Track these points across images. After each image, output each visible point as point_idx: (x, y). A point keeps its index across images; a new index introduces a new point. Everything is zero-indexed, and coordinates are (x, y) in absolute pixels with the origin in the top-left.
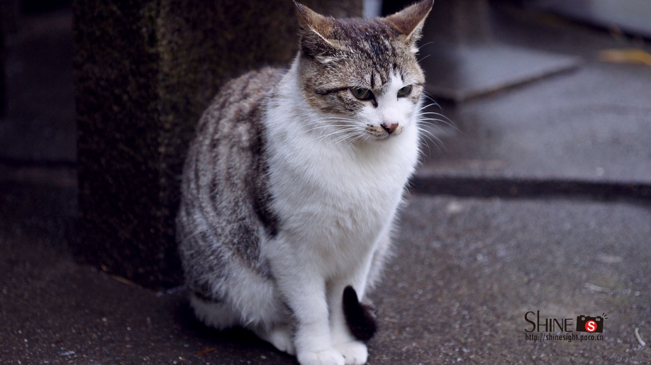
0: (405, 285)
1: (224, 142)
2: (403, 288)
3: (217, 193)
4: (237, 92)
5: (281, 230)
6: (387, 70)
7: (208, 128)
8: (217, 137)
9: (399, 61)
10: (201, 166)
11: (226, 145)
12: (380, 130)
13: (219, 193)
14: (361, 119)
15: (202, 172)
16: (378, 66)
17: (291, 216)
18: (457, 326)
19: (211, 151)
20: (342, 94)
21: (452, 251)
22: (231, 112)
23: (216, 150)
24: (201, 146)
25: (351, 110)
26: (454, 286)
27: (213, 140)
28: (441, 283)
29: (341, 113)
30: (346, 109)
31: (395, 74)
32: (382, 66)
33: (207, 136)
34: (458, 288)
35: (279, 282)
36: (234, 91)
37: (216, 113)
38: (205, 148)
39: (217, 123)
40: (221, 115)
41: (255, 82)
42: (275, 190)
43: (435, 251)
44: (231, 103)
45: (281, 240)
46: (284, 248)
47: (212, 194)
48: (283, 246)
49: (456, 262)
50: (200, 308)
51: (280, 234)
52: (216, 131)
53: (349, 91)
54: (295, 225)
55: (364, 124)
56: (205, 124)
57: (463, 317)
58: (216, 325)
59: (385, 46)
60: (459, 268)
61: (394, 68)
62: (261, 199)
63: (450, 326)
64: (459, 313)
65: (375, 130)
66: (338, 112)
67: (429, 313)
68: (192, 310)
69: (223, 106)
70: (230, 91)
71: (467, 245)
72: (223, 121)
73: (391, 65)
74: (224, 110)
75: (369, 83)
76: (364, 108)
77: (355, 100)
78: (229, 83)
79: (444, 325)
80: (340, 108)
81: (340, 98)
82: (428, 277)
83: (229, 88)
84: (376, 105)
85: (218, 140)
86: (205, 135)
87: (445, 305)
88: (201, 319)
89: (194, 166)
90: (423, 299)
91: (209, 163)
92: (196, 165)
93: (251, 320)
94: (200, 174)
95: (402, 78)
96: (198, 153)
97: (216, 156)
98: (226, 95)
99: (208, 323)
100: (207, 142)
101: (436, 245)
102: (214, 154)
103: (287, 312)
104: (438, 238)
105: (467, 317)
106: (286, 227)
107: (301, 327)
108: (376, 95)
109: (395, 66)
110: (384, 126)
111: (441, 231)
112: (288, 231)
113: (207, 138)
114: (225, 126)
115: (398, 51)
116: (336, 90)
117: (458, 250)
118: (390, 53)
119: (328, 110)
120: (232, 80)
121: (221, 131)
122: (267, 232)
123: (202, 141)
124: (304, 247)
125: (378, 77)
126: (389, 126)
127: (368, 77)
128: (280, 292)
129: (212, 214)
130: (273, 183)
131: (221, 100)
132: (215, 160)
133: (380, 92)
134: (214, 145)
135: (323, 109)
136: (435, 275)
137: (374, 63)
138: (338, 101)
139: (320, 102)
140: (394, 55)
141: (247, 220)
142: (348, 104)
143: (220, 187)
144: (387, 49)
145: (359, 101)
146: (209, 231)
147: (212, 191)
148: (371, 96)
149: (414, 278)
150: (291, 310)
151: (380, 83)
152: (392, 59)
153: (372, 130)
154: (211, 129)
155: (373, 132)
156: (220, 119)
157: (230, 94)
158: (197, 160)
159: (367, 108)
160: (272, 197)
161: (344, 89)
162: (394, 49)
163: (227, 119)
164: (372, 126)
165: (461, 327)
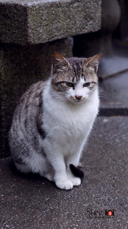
0: (91, 152)
1: (30, 106)
2: (90, 153)
3: (27, 125)
4: (36, 88)
5: (46, 137)
6: (79, 77)
7: (24, 101)
8: (28, 104)
9: (84, 73)
10: (22, 115)
11: (31, 107)
12: (75, 98)
13: (28, 124)
14: (68, 94)
15: (22, 117)
16: (77, 75)
17: (50, 131)
18: (111, 168)
19: (25, 109)
20: (62, 84)
21: (106, 138)
22: (33, 95)
23: (27, 109)
24: (22, 107)
25: (65, 90)
26: (109, 152)
27: (26, 105)
28: (104, 151)
29: (62, 91)
30: (63, 90)
31: (82, 78)
32: (78, 75)
33: (24, 104)
34: (110, 153)
35: (47, 156)
36: (34, 88)
37: (28, 96)
38: (23, 108)
39: (28, 99)
40: (29, 96)
41: (43, 84)
42: (44, 120)
43: (100, 138)
44: (33, 92)
45: (46, 140)
46: (48, 144)
47: (25, 125)
48: (47, 143)
49: (108, 142)
50: (19, 166)
51: (46, 138)
52: (27, 102)
53: (65, 83)
54: (51, 135)
55: (69, 96)
56: (23, 100)
57: (113, 164)
58: (24, 172)
59: (80, 68)
60: (110, 144)
61: (82, 76)
62: (39, 124)
63: (109, 168)
64: (111, 163)
65: (73, 98)
66: (61, 91)
67: (101, 163)
68: (16, 167)
69: (30, 93)
70: (33, 88)
71: (112, 136)
72: (30, 98)
73: (81, 75)
74: (30, 95)
75: (72, 80)
76: (70, 90)
77: (67, 86)
78: (33, 85)
79: (107, 167)
80: (61, 89)
81: (61, 85)
82: (99, 149)
83: (33, 86)
84: (74, 89)
85: (28, 105)
86: (23, 103)
87: (106, 160)
88: (19, 170)
89: (19, 114)
90: (98, 157)
91: (25, 114)
92: (20, 114)
93: (35, 171)
94: (21, 117)
95: (85, 80)
96: (21, 110)
97: (27, 111)
98: (31, 89)
99: (21, 171)
100: (24, 106)
101: (101, 136)
102: (26, 110)
103: (51, 167)
104: (101, 133)
105: (115, 164)
106: (48, 135)
107: (56, 173)
108: (74, 85)
109: (82, 75)
110: (76, 97)
111: (102, 130)
112: (48, 137)
113: (24, 105)
114: (31, 100)
115: (84, 70)
116: (61, 83)
117: (109, 137)
118: (81, 70)
119: (59, 90)
120: (34, 84)
121: (29, 102)
122: (41, 137)
123: (22, 106)
124: (55, 143)
125: (75, 78)
126: (78, 97)
127: (71, 78)
128: (48, 160)
129: (26, 133)
130: (44, 117)
131: (30, 91)
132: (27, 112)
133: (75, 84)
134: (27, 107)
135: (57, 90)
136: (101, 147)
137: (76, 74)
138: (61, 87)
139: (56, 87)
140: (83, 71)
141: (35, 134)
142: (64, 88)
143: (28, 123)
144: (80, 69)
145: (68, 87)
146: (25, 139)
147: (25, 124)
148: (73, 85)
149: (94, 150)
150: (52, 167)
151: (76, 81)
152: (81, 73)
153: (72, 98)
154: (26, 101)
155: (72, 99)
156: (29, 98)
157: (33, 89)
158: (20, 112)
159: (71, 90)
160: (43, 123)
161: (63, 82)
162: (83, 69)
163: (32, 97)
164: (72, 96)
165: (113, 168)
